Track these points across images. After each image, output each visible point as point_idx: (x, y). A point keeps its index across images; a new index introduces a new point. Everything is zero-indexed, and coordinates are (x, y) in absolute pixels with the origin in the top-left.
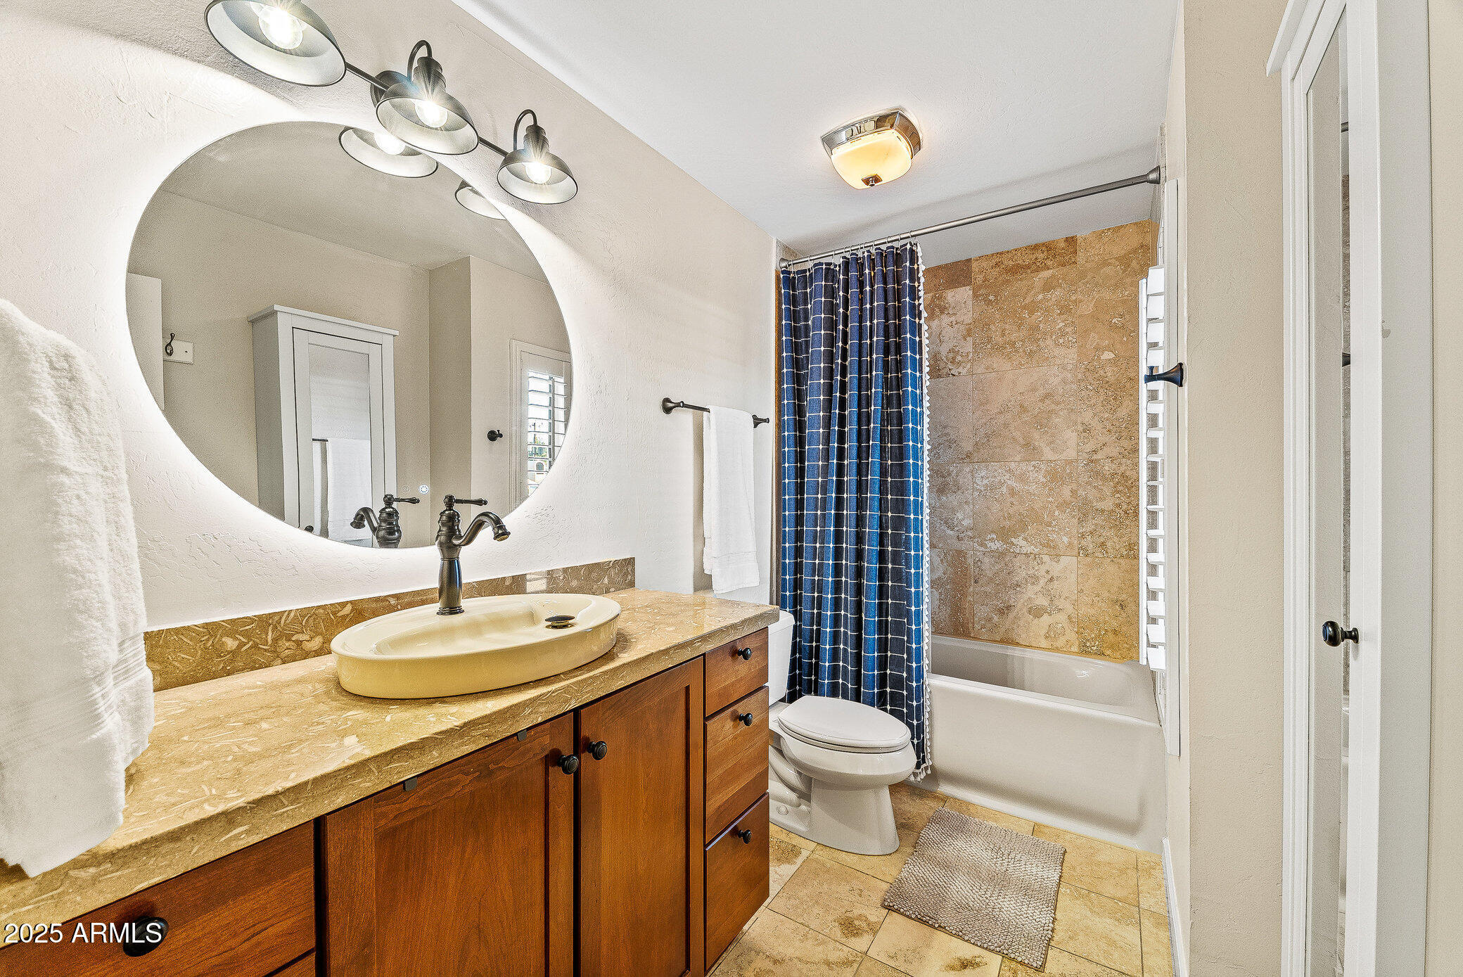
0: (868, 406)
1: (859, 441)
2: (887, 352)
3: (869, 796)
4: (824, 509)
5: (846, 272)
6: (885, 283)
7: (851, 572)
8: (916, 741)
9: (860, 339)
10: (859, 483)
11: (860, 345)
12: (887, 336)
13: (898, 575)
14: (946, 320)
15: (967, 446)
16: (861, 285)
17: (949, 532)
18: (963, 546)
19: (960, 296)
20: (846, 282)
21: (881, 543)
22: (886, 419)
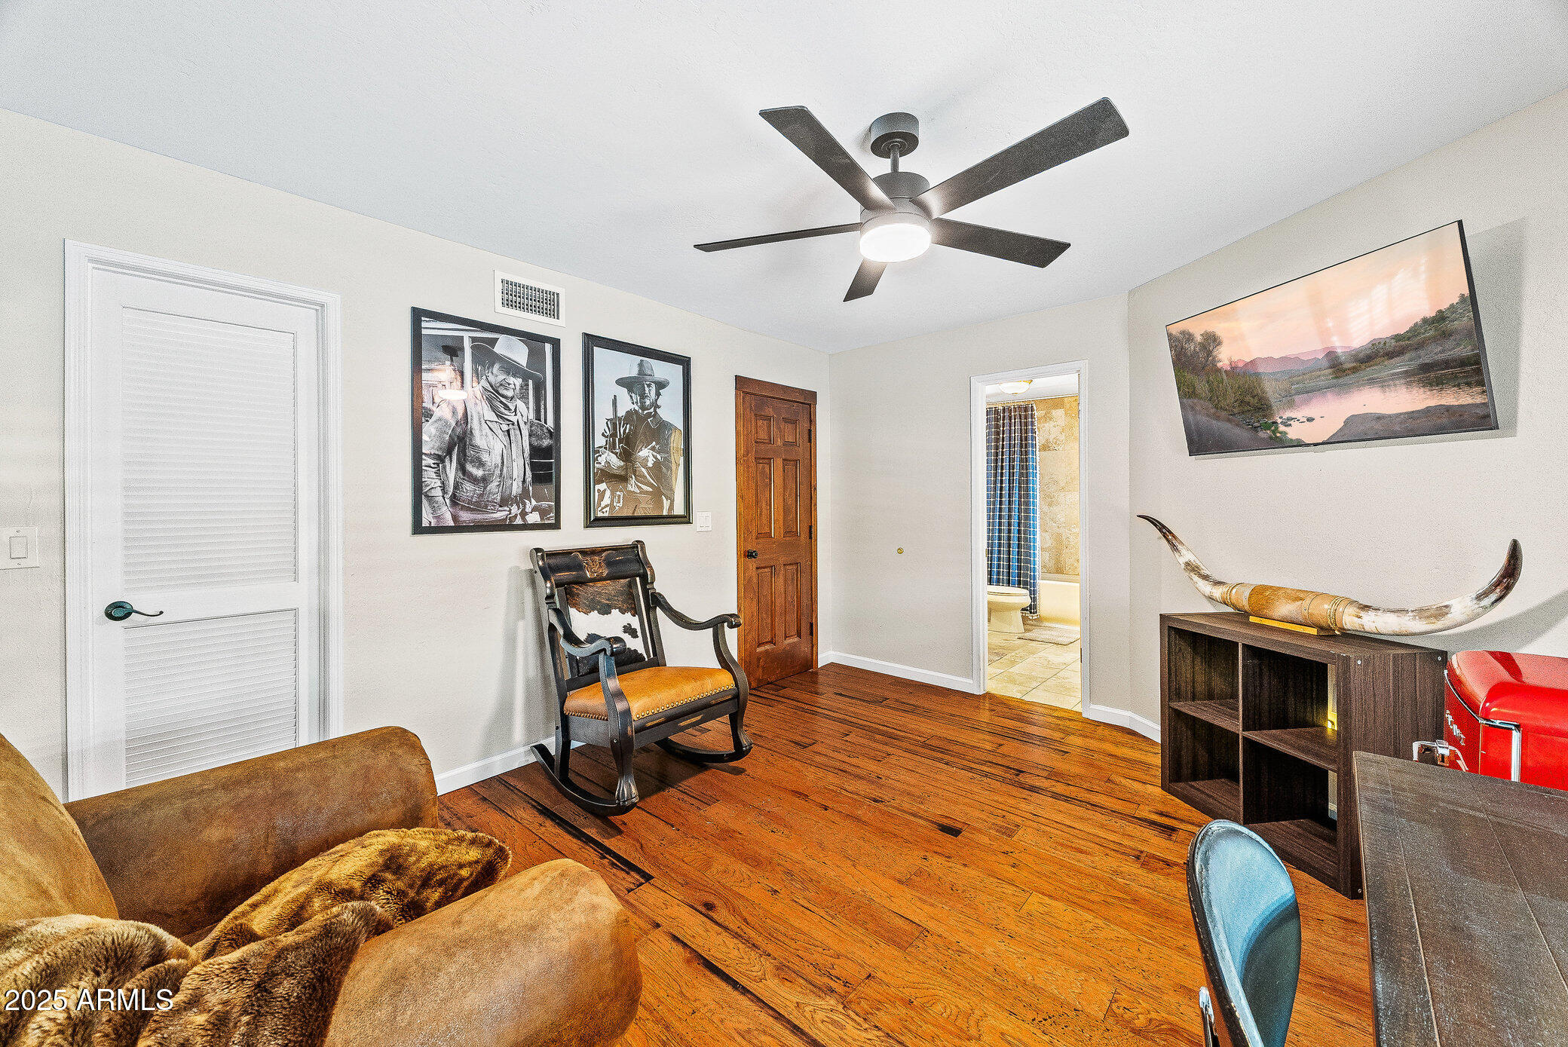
0: (1013, 469)
1: (1009, 484)
2: (1021, 447)
3: (1013, 613)
4: (994, 512)
5: (1004, 412)
6: (1020, 419)
7: (1006, 538)
8: (1032, 596)
9: (1010, 441)
10: (1009, 501)
11: (1010, 444)
12: (1021, 440)
13: (1026, 539)
14: (1052, 424)
15: (1062, 484)
16: (1010, 419)
17: (1054, 524)
18: (1061, 531)
19: (1058, 413)
20: (1004, 417)
21: (1019, 526)
22: (1021, 475)
